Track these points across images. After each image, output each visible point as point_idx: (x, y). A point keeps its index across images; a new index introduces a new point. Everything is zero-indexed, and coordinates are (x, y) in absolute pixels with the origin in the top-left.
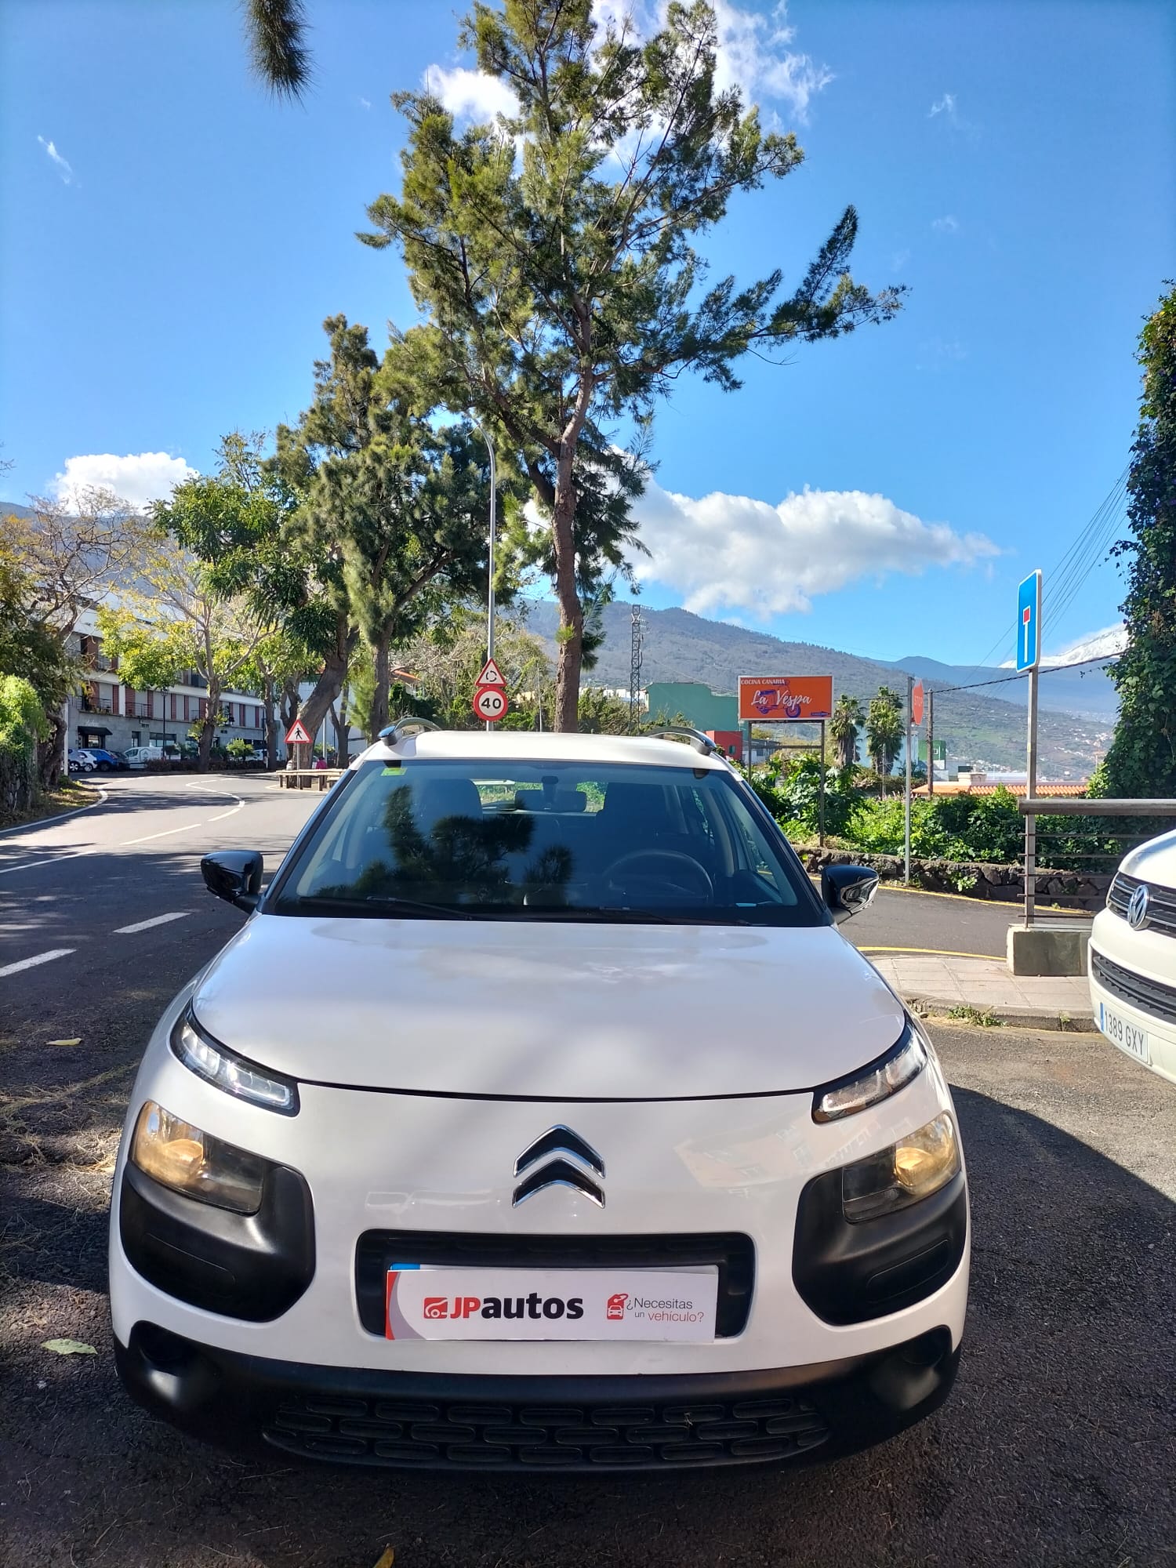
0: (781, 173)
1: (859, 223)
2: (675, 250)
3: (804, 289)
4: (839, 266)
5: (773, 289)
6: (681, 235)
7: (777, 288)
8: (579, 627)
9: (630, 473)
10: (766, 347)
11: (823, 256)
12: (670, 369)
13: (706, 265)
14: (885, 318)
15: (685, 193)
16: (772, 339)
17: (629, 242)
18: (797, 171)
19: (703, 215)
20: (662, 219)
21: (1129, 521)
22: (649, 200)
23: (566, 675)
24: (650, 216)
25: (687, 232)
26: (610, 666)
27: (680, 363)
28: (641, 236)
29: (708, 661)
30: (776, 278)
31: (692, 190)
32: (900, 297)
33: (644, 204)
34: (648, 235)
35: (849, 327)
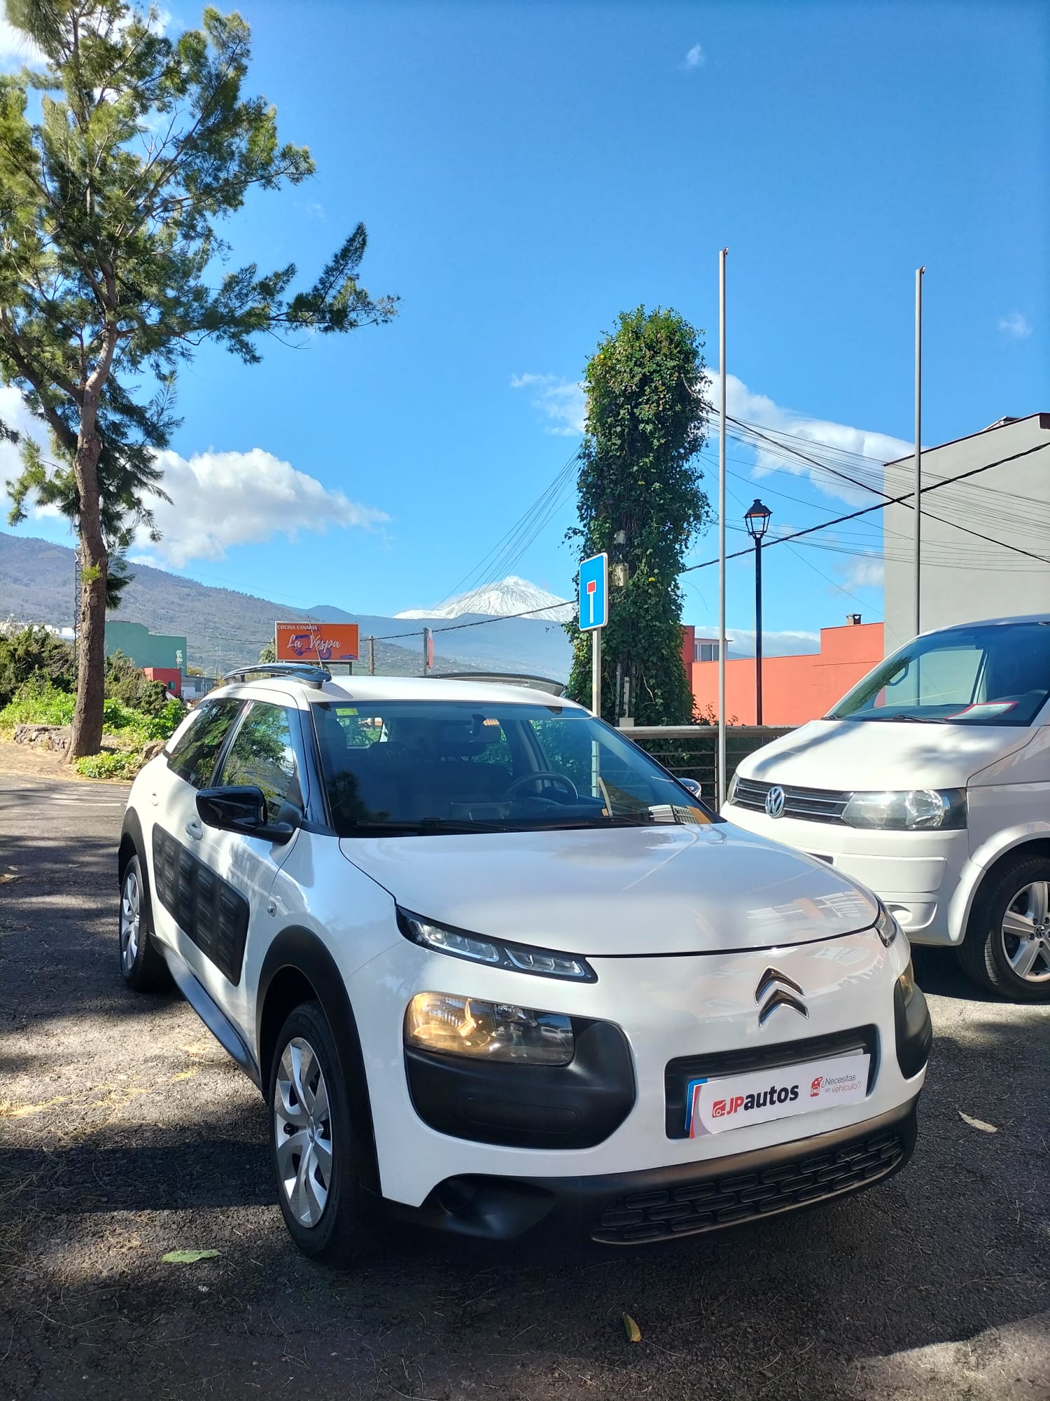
0: (296, 180)
1: (368, 239)
2: (199, 229)
3: (320, 286)
4: (349, 272)
5: (288, 281)
6: (203, 216)
7: (291, 279)
8: (104, 568)
9: (154, 426)
10: (282, 330)
11: (336, 261)
12: (191, 336)
13: (229, 248)
14: (383, 321)
15: (209, 180)
16: (287, 324)
17: (154, 213)
18: (307, 181)
19: (224, 202)
20: (187, 199)
21: (578, 513)
22: (172, 179)
23: (91, 614)
24: (174, 193)
25: (208, 214)
26: (27, 601)
27: (203, 333)
28: (166, 210)
29: (132, 600)
30: (290, 271)
31: (216, 178)
32: (396, 305)
33: (168, 181)
34: (173, 210)
35: (352, 324)
